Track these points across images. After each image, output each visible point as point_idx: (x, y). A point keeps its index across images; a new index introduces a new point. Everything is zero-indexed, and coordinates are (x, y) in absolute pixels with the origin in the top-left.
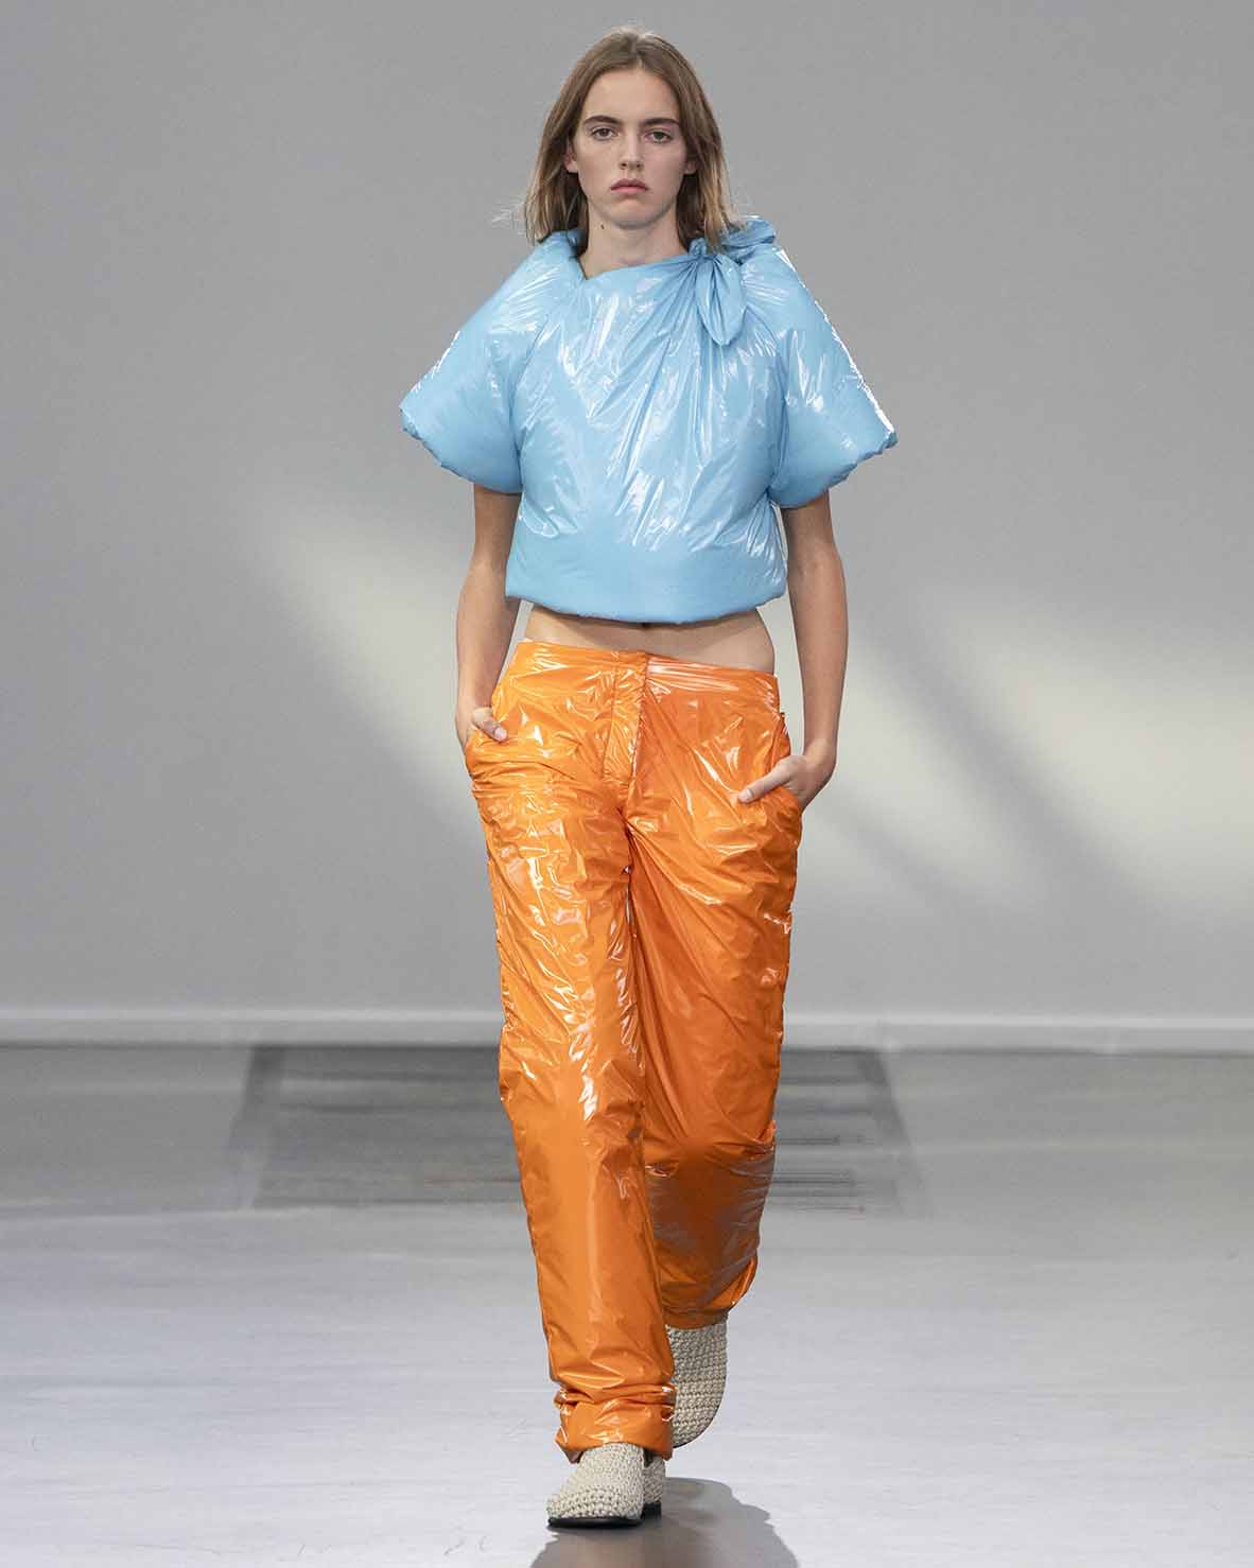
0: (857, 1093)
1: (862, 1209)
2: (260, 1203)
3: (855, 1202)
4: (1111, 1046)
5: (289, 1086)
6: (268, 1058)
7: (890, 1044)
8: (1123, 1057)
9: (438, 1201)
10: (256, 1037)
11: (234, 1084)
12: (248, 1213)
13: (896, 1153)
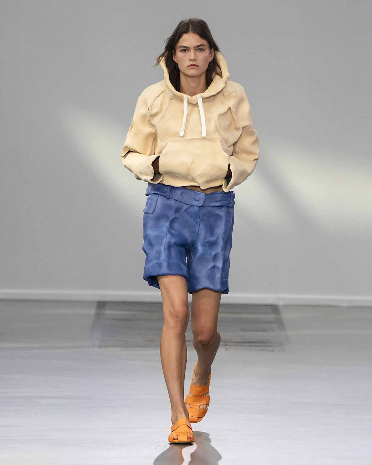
0: (271, 317)
1: (273, 351)
2: (100, 347)
3: (271, 349)
4: (344, 304)
6: (101, 305)
7: (281, 303)
8: (348, 307)
10: (98, 299)
12: (97, 350)
13: (283, 333)
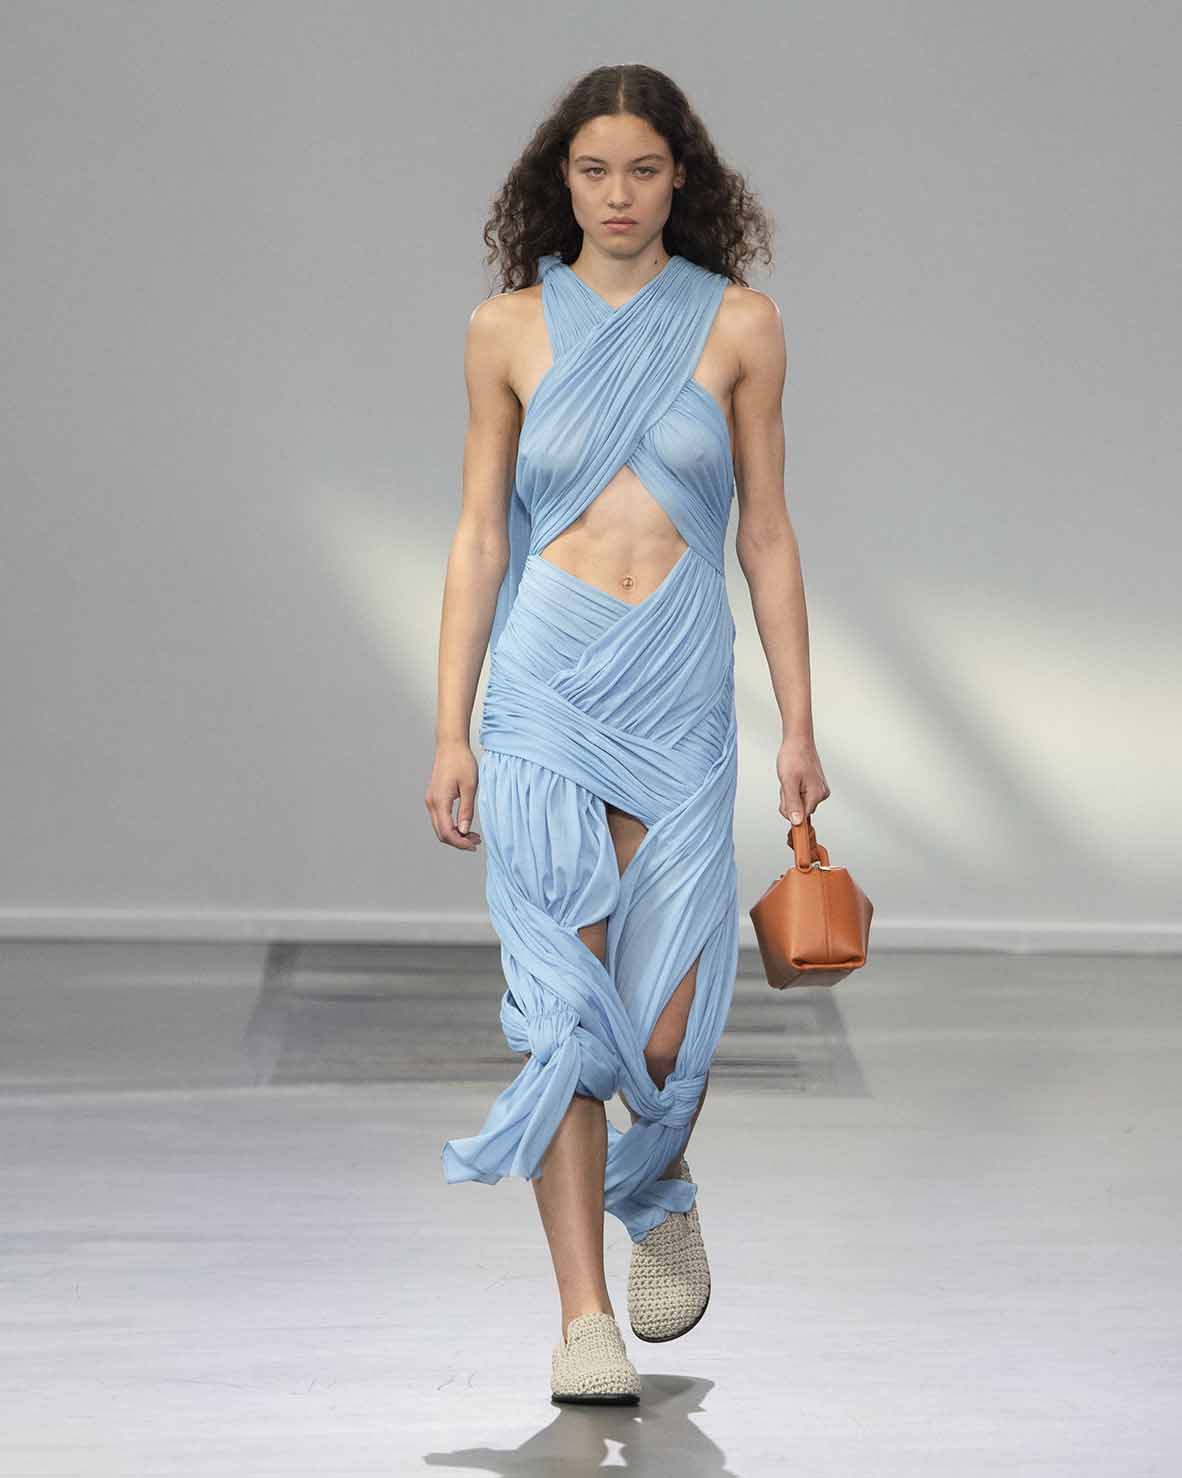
1: (803, 1089)
2: (277, 1080)
3: (797, 1083)
4: (1023, 947)
5: (303, 979)
6: (283, 954)
8: (1034, 957)
9: (431, 1080)
10: (272, 934)
11: (253, 978)
12: (267, 1091)
13: (834, 1040)
